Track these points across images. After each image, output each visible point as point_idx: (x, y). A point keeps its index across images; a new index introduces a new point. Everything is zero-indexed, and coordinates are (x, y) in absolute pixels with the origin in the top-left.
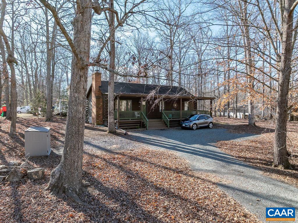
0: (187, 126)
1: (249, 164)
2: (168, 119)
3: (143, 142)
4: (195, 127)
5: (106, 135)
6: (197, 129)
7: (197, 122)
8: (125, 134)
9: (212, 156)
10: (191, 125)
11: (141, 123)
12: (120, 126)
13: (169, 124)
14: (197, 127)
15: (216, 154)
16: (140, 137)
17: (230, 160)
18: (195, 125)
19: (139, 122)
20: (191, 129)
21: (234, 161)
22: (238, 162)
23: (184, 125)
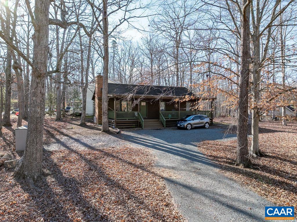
0: (181, 126)
1: (214, 163)
2: (164, 119)
3: (129, 141)
4: (189, 127)
5: (99, 134)
6: (192, 129)
7: (192, 122)
8: (118, 133)
9: (183, 154)
10: (185, 125)
11: (138, 123)
12: (117, 126)
13: (166, 124)
14: (191, 127)
15: (190, 152)
16: (130, 136)
17: (199, 158)
18: (190, 125)
19: (137, 122)
20: (185, 129)
21: (202, 159)
22: (204, 161)
23: (179, 125)
